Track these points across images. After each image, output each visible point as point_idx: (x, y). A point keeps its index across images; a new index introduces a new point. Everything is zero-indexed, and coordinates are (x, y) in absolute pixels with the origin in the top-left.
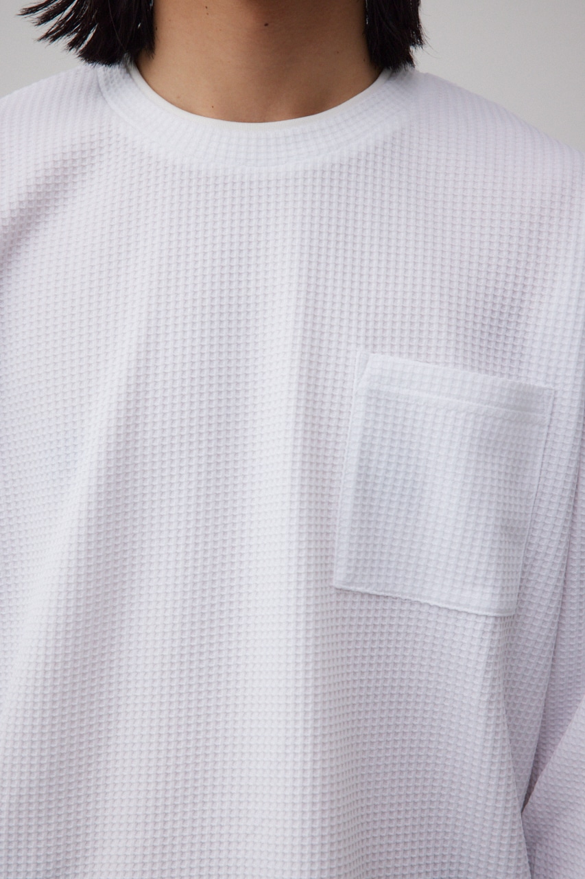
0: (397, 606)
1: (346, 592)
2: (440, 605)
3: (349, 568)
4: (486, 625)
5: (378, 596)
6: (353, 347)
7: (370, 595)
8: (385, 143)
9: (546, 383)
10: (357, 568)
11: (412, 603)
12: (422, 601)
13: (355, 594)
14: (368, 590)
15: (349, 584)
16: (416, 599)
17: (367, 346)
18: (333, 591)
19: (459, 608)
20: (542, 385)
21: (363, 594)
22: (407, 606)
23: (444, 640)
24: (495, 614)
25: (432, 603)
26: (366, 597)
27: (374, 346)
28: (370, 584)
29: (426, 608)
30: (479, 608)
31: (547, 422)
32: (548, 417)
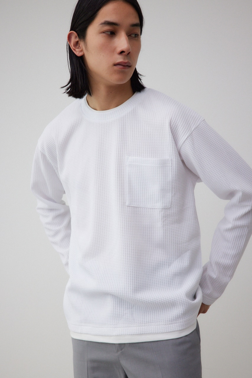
0: (141, 209)
1: (129, 206)
2: (151, 207)
3: (129, 201)
4: (160, 210)
5: (137, 207)
6: (125, 156)
7: (135, 207)
8: (132, 111)
9: (169, 157)
10: (131, 201)
11: (145, 208)
12: (147, 207)
13: (131, 207)
14: (134, 206)
15: (130, 204)
16: (145, 207)
17: (128, 155)
18: (126, 206)
19: (154, 208)
20: (168, 158)
21: (133, 207)
22: (143, 209)
23: (152, 215)
24: (162, 208)
25: (149, 207)
26: (134, 207)
27: (130, 155)
28: (135, 205)
29: (148, 209)
30: (160, 207)
31: (171, 166)
32: (171, 165)
